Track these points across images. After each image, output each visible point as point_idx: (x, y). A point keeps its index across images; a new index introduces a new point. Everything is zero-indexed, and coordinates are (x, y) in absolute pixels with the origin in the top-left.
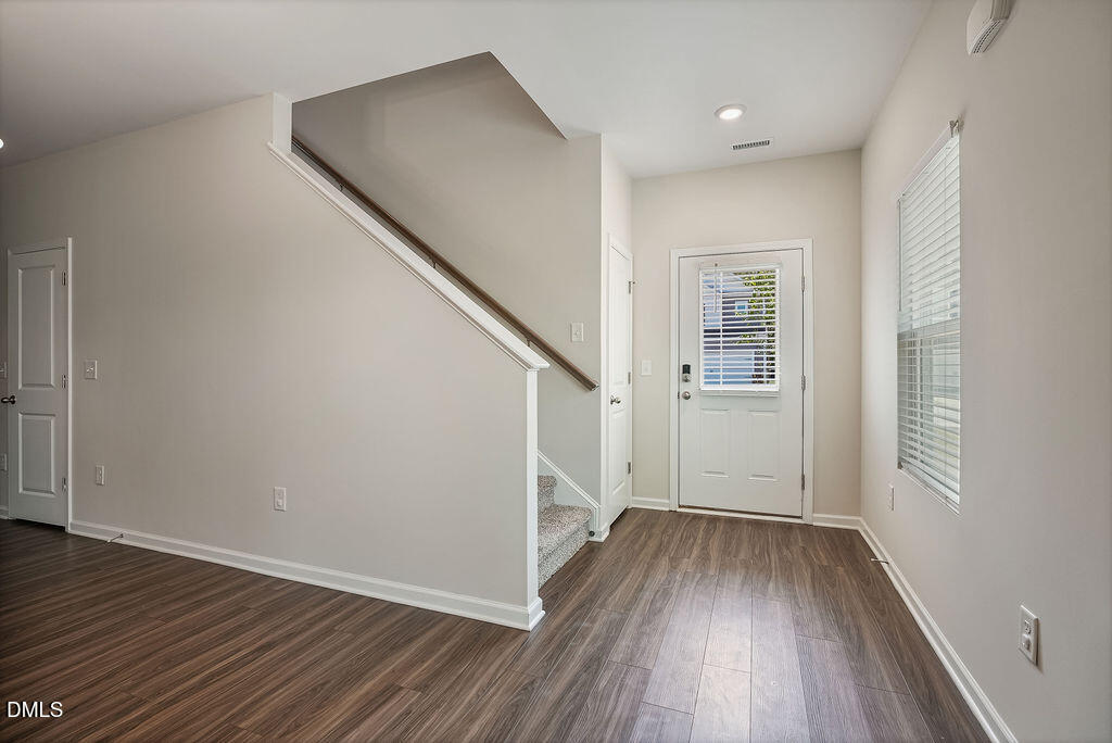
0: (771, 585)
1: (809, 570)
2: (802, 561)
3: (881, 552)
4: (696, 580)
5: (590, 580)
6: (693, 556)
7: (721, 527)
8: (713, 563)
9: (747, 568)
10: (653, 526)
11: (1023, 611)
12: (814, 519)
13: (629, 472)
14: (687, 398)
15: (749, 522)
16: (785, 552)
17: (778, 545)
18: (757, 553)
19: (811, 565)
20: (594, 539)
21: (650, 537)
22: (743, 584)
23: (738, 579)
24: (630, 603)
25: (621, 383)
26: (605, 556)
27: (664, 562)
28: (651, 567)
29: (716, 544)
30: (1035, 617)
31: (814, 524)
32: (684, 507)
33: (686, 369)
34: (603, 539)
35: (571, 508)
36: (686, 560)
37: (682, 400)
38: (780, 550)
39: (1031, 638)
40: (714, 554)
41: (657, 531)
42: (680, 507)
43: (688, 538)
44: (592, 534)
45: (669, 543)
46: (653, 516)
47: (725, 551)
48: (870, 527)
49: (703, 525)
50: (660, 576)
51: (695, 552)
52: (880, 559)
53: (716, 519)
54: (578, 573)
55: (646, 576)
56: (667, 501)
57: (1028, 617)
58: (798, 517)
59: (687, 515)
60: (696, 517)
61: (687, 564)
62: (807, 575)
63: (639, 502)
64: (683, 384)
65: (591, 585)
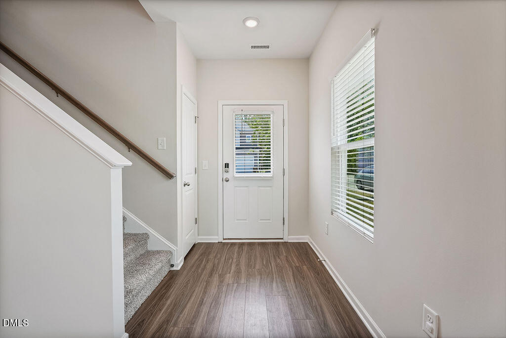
0: (274, 285)
1: (291, 271)
2: (287, 265)
3: (322, 255)
4: (234, 288)
5: (169, 302)
6: (232, 271)
7: (245, 248)
8: (243, 275)
9: (261, 275)
10: (209, 253)
11: (425, 308)
12: (289, 239)
13: (196, 223)
14: (227, 181)
15: (259, 244)
16: (278, 261)
17: (274, 256)
18: (265, 263)
19: (291, 266)
20: (174, 268)
21: (207, 262)
22: (260, 286)
23: (257, 284)
24: (194, 317)
25: (191, 173)
26: (180, 281)
27: (215, 279)
28: (208, 283)
29: (244, 261)
30: (437, 314)
31: (289, 241)
32: (226, 239)
33: (227, 165)
34: (179, 268)
35: (158, 252)
36: (228, 275)
37: (224, 182)
38: (275, 260)
39: (434, 326)
40: (243, 268)
41: (211, 257)
42: (224, 239)
43: (229, 259)
44: (172, 266)
45: (218, 264)
46: (209, 246)
47: (249, 265)
48: (313, 240)
49: (236, 249)
50: (213, 290)
51: (233, 268)
52: (321, 259)
53: (243, 244)
54: (160, 299)
55: (205, 293)
56: (217, 237)
57: (431, 314)
58: (282, 239)
59: (228, 243)
60: (233, 244)
61: (229, 278)
62: (291, 273)
63: (201, 239)
64: (225, 173)
65: (169, 306)
